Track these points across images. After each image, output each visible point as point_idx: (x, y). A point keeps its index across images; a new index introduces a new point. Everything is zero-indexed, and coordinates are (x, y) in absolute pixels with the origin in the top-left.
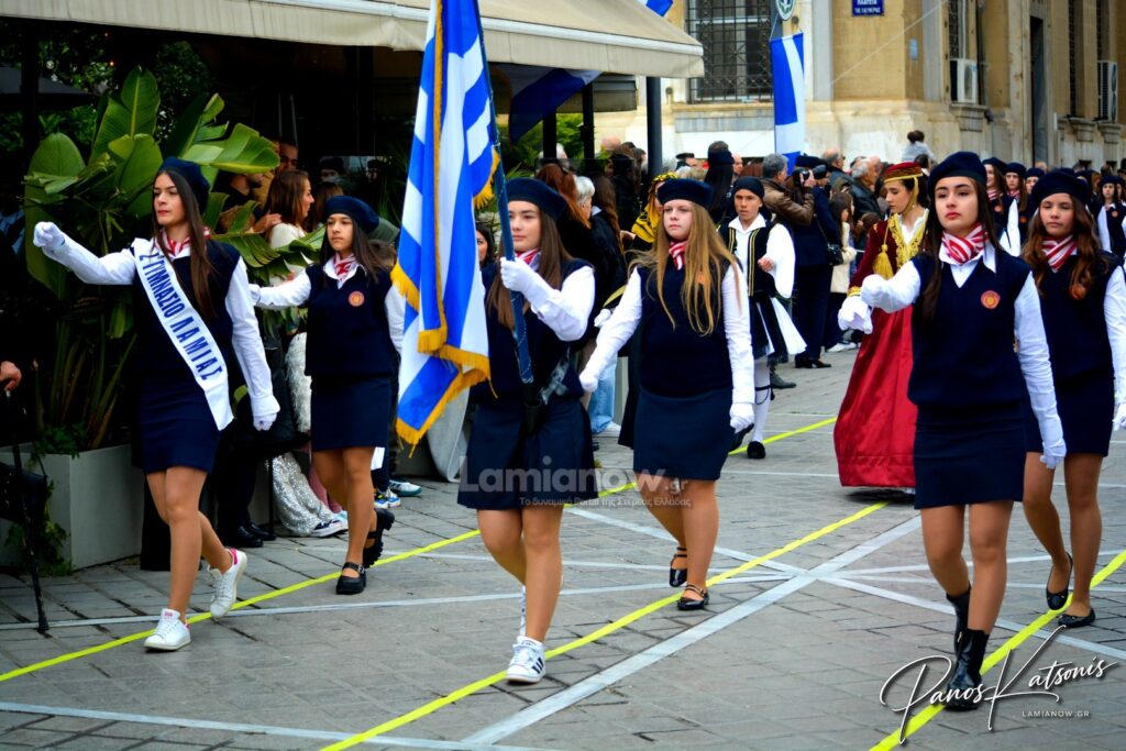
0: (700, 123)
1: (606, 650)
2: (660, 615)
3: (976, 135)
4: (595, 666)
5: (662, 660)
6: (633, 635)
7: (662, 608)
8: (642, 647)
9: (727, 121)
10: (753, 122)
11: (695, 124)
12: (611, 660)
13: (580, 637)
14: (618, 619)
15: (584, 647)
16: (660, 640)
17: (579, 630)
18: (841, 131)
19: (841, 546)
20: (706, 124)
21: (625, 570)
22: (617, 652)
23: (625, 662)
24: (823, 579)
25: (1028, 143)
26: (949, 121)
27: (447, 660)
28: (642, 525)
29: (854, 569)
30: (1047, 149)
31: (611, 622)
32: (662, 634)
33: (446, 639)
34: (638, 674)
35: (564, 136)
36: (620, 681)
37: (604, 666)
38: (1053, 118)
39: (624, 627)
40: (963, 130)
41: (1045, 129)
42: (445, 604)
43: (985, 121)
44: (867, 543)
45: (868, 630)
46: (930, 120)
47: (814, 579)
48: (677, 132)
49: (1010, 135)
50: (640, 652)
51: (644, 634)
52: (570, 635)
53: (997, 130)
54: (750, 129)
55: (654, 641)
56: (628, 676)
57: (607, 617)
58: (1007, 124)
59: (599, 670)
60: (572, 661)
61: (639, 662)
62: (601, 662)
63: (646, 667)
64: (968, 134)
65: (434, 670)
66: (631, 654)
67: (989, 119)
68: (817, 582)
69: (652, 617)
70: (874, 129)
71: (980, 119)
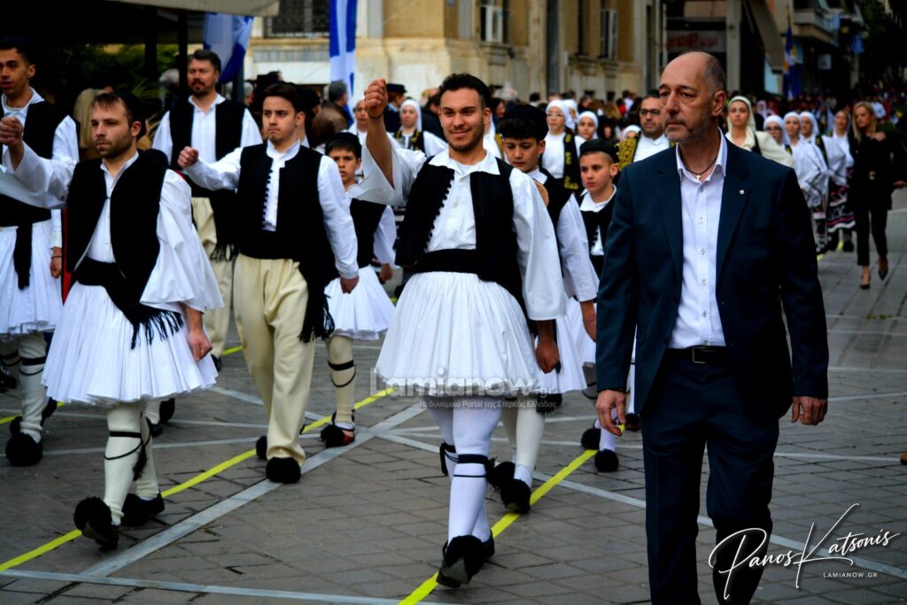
0: (273, 55)
1: (200, 495)
2: (245, 466)
3: (501, 68)
4: (192, 509)
5: (247, 504)
6: (223, 482)
7: (246, 459)
8: (230, 493)
9: (296, 55)
10: (317, 55)
11: (269, 56)
12: (203, 504)
13: (177, 484)
14: (209, 468)
15: (182, 492)
16: (245, 487)
17: (177, 478)
18: (390, 63)
19: (395, 407)
20: (278, 56)
21: (214, 426)
22: (209, 497)
23: (218, 505)
24: (380, 436)
25: (542, 76)
26: (478, 55)
27: (66, 504)
28: (227, 389)
29: (406, 427)
30: (558, 80)
31: (203, 471)
32: (247, 482)
33: (66, 485)
34: (228, 515)
35: (162, 63)
36: (213, 522)
37: (197, 509)
38: (564, 56)
39: (214, 476)
40: (490, 64)
41: (557, 64)
42: (64, 455)
43: (508, 57)
44: (415, 406)
45: (419, 479)
46: (463, 56)
47: (371, 436)
48: (255, 61)
49: (529, 69)
50: (229, 497)
51: (231, 481)
52: (169, 482)
53: (518, 65)
54: (315, 60)
55: (240, 488)
56: (219, 518)
57: (201, 467)
58: (525, 60)
59: (194, 512)
60: (173, 505)
61: (228, 505)
62: (196, 506)
63: (234, 510)
64: (494, 68)
65: (56, 512)
66: (221, 499)
67: (512, 55)
68: (376, 438)
69: (237, 467)
70: (416, 62)
71: (503, 55)
